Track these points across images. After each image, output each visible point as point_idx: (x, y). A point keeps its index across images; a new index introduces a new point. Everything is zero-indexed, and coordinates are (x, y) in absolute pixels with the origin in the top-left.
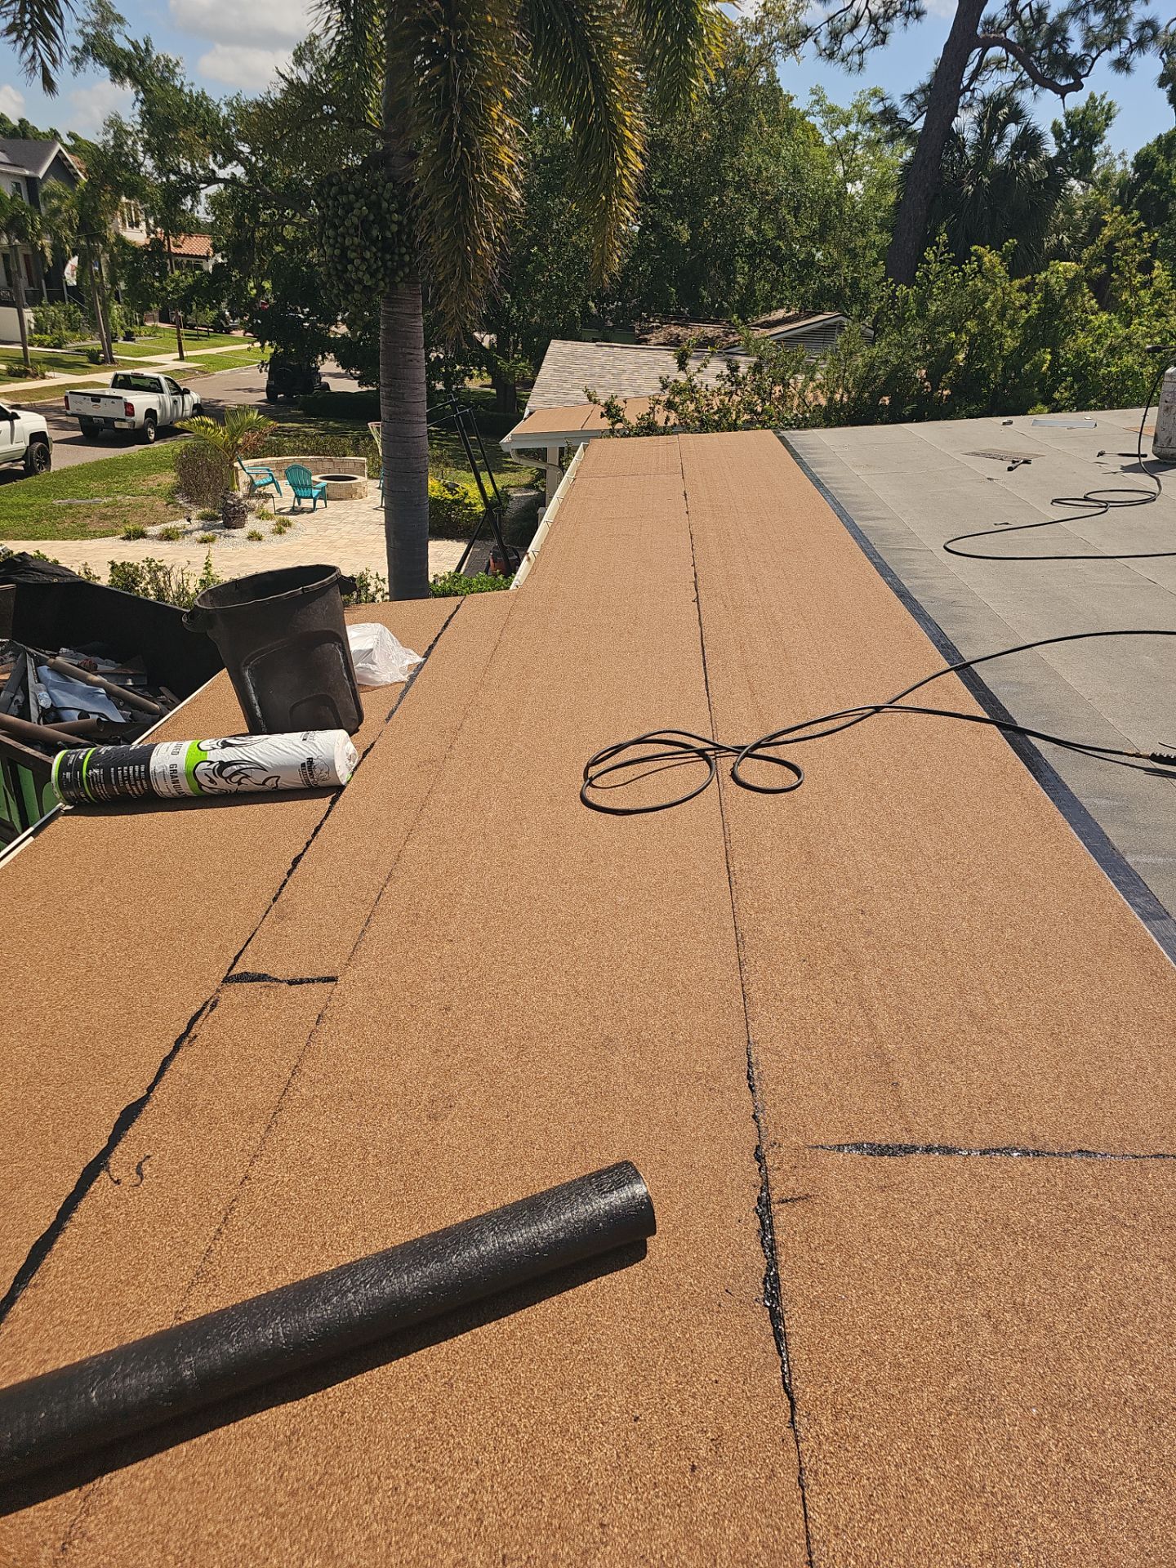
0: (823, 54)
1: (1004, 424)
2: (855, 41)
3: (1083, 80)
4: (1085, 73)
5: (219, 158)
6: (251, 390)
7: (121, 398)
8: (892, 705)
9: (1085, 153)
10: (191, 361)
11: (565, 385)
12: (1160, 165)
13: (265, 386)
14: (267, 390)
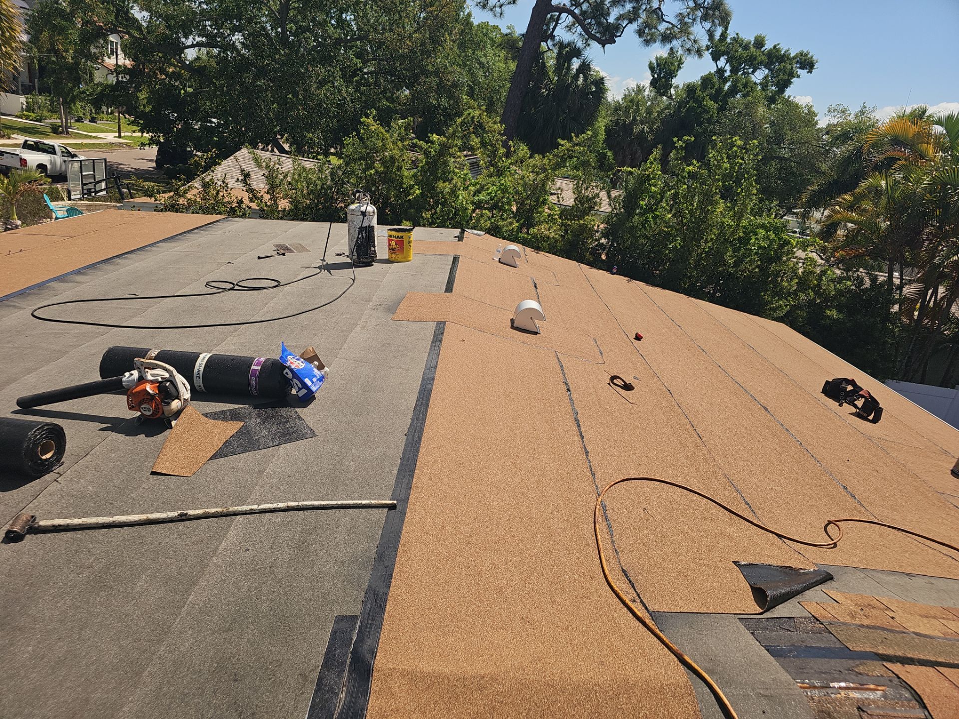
2: (497, 1)
3: (617, 39)
4: (619, 34)
6: (145, 160)
7: (17, 155)
9: (667, 82)
10: (126, 139)
12: (699, 93)
13: (155, 158)
14: (157, 161)
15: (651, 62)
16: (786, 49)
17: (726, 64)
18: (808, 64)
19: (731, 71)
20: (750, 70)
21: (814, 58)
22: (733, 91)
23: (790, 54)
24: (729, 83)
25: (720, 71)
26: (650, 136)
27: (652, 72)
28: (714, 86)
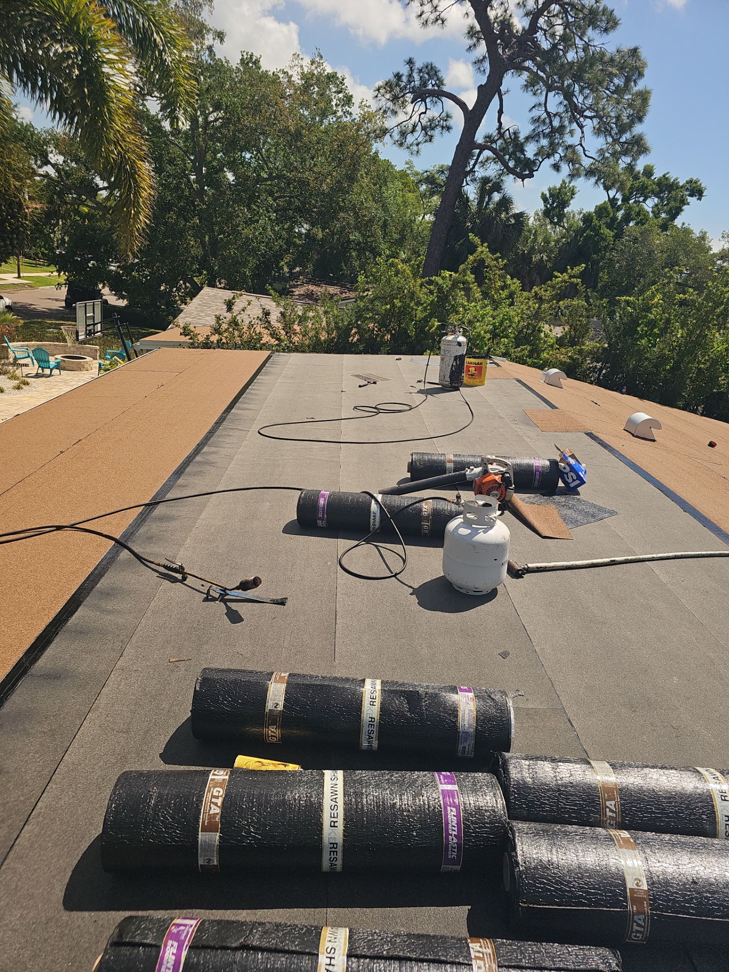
0: (396, 143)
1: (397, 359)
2: (414, 138)
3: (534, 173)
4: (535, 169)
5: (39, 162)
6: (57, 300)
8: (72, 526)
9: (560, 211)
10: (25, 279)
11: (201, 314)
12: (595, 222)
13: (64, 298)
14: (66, 301)
15: (543, 194)
16: (675, 177)
17: (616, 193)
18: (696, 191)
19: (622, 201)
20: (641, 199)
21: (703, 185)
22: (627, 218)
23: (679, 182)
24: (622, 211)
25: (613, 201)
26: (549, 265)
27: (545, 202)
28: (609, 214)
